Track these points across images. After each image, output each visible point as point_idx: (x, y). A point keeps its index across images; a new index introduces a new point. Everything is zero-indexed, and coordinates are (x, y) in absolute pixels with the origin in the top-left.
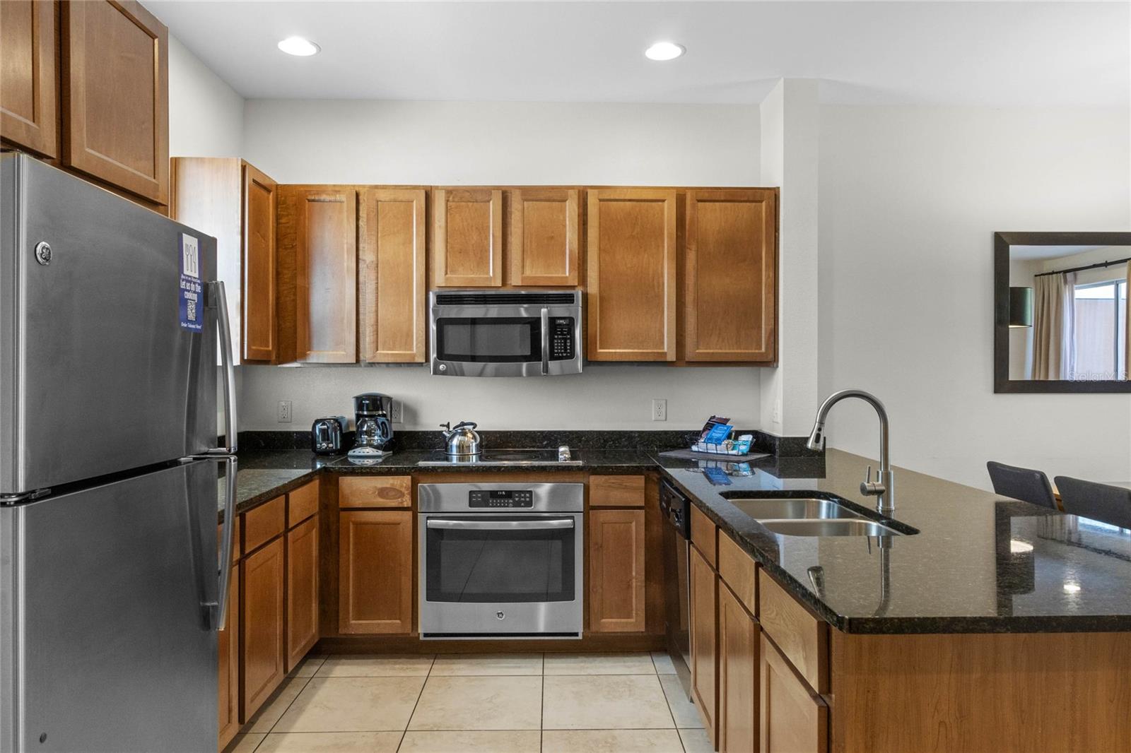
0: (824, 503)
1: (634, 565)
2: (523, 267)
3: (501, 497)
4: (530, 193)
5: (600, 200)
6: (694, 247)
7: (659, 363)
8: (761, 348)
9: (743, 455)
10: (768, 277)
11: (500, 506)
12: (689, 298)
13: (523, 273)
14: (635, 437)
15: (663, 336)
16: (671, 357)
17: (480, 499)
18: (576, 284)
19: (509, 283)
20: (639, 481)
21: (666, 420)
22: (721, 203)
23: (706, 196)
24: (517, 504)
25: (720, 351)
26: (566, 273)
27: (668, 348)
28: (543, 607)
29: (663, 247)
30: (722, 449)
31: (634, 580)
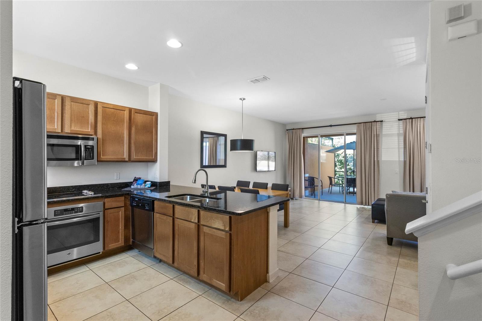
0: (188, 197)
1: (120, 225)
2: (71, 126)
3: (69, 210)
4: (74, 100)
5: (103, 107)
6: (134, 126)
7: (123, 161)
8: (153, 157)
9: (149, 188)
10: (155, 137)
11: (69, 214)
12: (132, 142)
13: (71, 128)
14: (109, 185)
15: (124, 153)
16: (127, 159)
17: (59, 213)
18: (93, 134)
19: (64, 131)
20: (122, 198)
21: (120, 179)
22: (142, 115)
23: (138, 111)
24: (76, 212)
25: (142, 158)
26: (89, 130)
27: (126, 156)
28: (75, 250)
29: (124, 125)
30: (143, 186)
31: (120, 230)
